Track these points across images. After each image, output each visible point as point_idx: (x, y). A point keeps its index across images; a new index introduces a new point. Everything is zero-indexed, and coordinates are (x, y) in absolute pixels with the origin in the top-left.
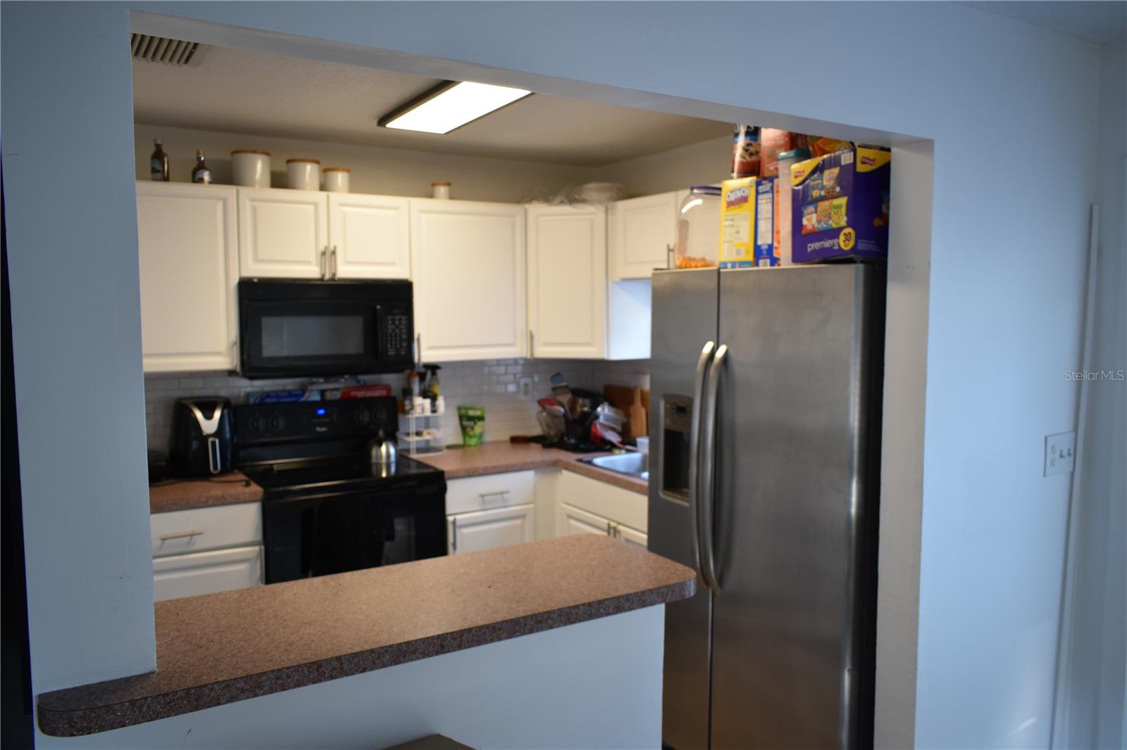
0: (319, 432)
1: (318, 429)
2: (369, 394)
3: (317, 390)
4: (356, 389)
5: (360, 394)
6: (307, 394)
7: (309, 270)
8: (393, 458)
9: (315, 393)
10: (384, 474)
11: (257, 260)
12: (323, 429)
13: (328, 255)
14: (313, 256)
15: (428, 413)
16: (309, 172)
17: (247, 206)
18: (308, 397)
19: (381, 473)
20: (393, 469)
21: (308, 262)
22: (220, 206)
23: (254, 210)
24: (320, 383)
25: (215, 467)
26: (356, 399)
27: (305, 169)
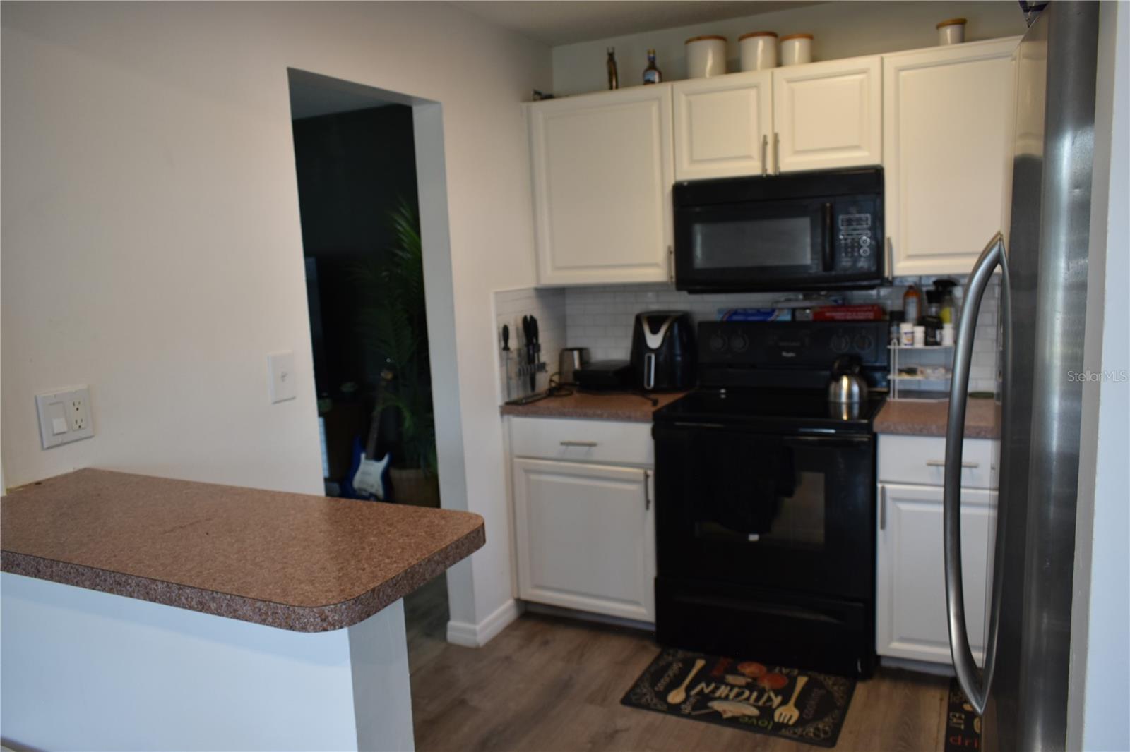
0: (785, 357)
1: (784, 354)
2: (850, 316)
3: (788, 309)
4: (836, 308)
5: (839, 315)
6: (776, 313)
7: (749, 167)
8: (856, 398)
9: (786, 311)
10: (845, 417)
11: (693, 161)
12: (791, 355)
13: (771, 144)
14: (755, 150)
15: (919, 344)
16: (760, 48)
17: (682, 101)
18: (778, 316)
19: (841, 415)
20: (856, 411)
21: (749, 157)
22: (654, 109)
23: (690, 105)
24: (797, 300)
25: (649, 384)
26: (832, 320)
27: (757, 43)
